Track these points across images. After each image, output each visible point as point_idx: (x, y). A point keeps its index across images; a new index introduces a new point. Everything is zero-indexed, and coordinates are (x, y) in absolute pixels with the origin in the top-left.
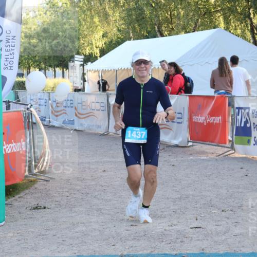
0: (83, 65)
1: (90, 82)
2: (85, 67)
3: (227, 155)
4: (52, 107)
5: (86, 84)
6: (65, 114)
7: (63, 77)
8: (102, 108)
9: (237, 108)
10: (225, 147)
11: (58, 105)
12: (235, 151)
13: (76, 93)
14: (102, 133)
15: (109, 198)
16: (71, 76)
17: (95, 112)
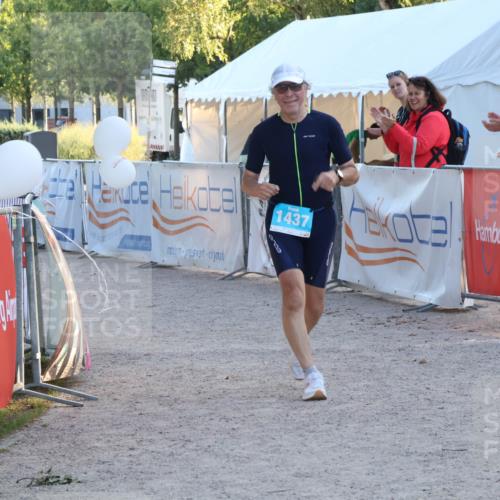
0: (175, 88)
1: (193, 132)
2: (180, 91)
4: (90, 201)
5: (183, 137)
6: (124, 222)
8: (228, 206)
11: (106, 196)
13: (157, 163)
14: (227, 273)
15: (245, 452)
16: (141, 118)
17: (208, 214)
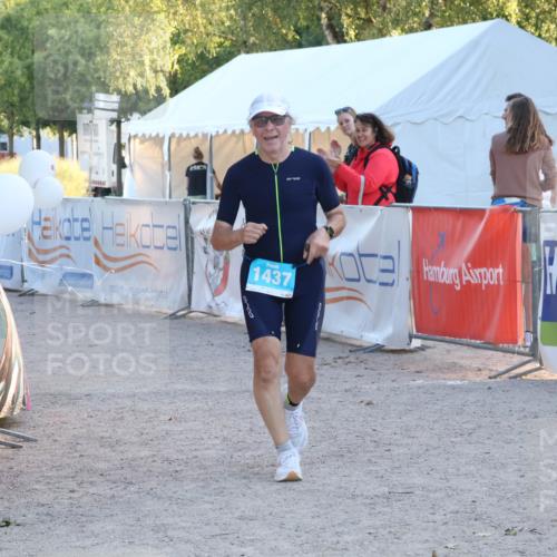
0: (118, 122)
1: (136, 168)
2: (123, 125)
3: (520, 375)
4: (30, 238)
5: (126, 173)
6: (64, 260)
7: (62, 153)
8: (172, 243)
9: (547, 243)
10: (513, 353)
11: (46, 233)
12: (541, 363)
13: (99, 199)
14: (171, 312)
15: (189, 495)
16: (84, 152)
17: (153, 254)
